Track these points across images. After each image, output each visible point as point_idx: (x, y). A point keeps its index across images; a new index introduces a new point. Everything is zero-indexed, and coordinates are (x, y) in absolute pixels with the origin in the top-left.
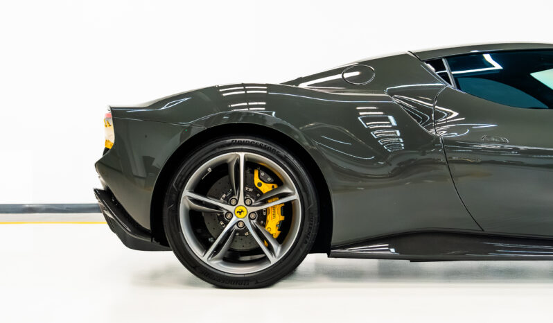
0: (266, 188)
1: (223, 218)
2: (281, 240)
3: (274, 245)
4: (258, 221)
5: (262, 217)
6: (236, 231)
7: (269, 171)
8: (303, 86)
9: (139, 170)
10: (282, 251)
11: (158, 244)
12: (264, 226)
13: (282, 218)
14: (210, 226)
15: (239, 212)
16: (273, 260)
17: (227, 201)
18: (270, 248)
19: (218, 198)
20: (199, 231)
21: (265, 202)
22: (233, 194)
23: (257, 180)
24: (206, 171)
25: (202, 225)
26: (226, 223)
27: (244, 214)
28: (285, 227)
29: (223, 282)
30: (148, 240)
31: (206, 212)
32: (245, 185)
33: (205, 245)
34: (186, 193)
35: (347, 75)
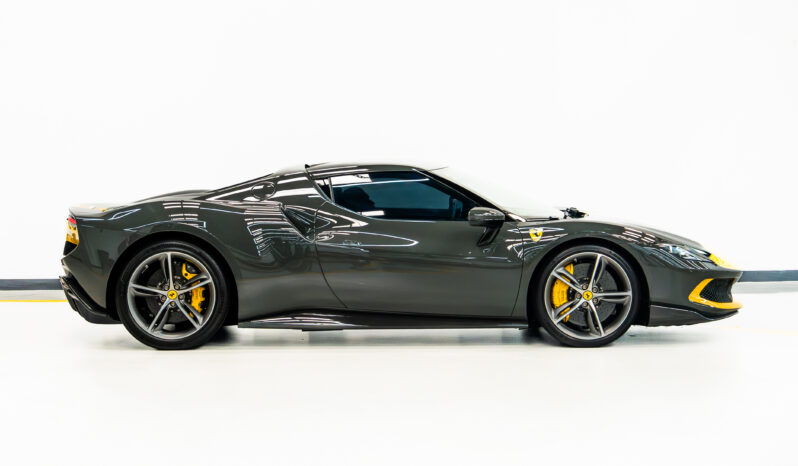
0: (190, 276)
1: (159, 300)
2: (203, 313)
3: (198, 317)
4: (186, 300)
5: (188, 297)
6: (170, 309)
7: (193, 265)
8: (212, 199)
9: (95, 261)
10: (204, 320)
11: (111, 319)
12: (190, 303)
13: (203, 299)
14: (150, 306)
15: (171, 295)
16: (198, 327)
17: (162, 288)
18: (195, 319)
19: (155, 286)
20: (143, 309)
21: (189, 286)
22: (166, 283)
23: (184, 272)
24: (144, 268)
25: (145, 307)
26: (162, 303)
27: (174, 297)
28: (205, 305)
29: (161, 345)
30: (104, 315)
31: (149, 297)
32: (174, 275)
33: (148, 321)
34: (131, 285)
35: (256, 188)
